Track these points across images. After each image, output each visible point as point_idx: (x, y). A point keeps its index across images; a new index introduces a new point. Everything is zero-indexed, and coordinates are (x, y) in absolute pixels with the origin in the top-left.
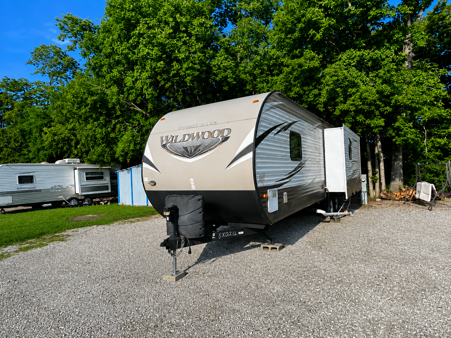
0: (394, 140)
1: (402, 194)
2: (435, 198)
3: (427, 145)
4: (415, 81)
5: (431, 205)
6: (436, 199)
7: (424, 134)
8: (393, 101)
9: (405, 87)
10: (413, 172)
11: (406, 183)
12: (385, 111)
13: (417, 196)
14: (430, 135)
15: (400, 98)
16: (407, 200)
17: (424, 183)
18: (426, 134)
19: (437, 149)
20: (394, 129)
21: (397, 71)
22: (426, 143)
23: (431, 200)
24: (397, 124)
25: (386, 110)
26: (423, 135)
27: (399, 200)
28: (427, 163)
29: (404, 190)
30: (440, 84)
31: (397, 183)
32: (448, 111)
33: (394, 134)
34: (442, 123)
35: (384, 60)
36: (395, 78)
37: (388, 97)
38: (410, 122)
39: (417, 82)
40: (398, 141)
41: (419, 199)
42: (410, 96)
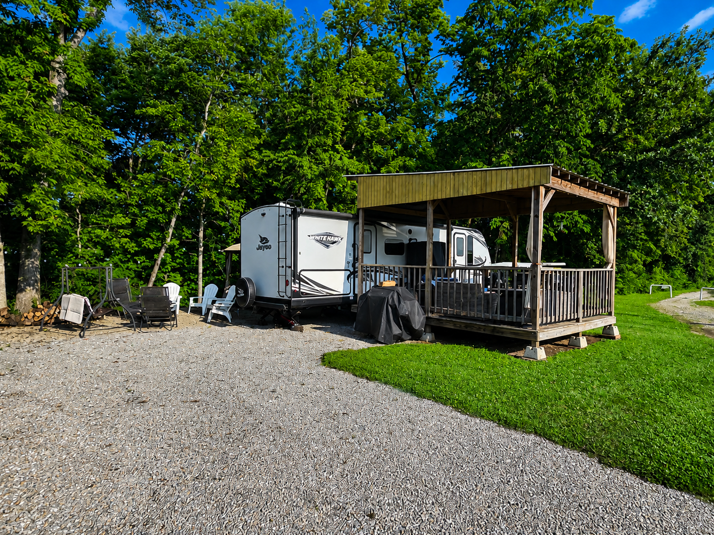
0: (25, 223)
1: (38, 314)
2: (89, 318)
3: (81, 239)
4: (66, 135)
5: (83, 329)
6: (90, 320)
7: (78, 221)
8: (26, 157)
9: (49, 139)
10: (57, 278)
11: (44, 295)
12: (10, 170)
13: (61, 317)
14: (85, 223)
15: (39, 154)
16: (46, 324)
17: (73, 297)
18: (80, 220)
19: (95, 245)
20: (27, 205)
21: (36, 107)
22: (80, 234)
23: (84, 320)
24: (32, 198)
25: (13, 169)
26: (76, 221)
27: (31, 325)
28: (80, 265)
29: (40, 306)
30: (103, 151)
31: (29, 295)
32: (112, 192)
33: (26, 214)
34: (104, 207)
35: (12, 79)
36: (31, 118)
37: (17, 146)
38: (56, 198)
39: (70, 138)
40: (33, 227)
41: (66, 321)
42: (56, 157)
